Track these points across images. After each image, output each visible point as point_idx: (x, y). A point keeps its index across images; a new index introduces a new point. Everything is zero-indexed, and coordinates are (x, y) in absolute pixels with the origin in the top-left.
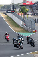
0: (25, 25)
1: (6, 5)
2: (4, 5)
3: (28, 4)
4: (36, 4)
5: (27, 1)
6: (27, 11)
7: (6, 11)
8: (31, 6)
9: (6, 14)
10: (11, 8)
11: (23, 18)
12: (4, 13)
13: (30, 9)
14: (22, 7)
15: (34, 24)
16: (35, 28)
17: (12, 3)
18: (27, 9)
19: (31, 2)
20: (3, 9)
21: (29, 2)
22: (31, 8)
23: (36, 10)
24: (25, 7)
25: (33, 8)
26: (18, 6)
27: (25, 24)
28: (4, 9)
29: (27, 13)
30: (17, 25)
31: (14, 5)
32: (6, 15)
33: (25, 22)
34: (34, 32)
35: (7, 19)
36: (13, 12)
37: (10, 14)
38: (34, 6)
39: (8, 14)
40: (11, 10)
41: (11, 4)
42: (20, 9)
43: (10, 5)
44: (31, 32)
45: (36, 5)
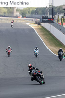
1: (40, 9)
2: (37, 9)
7: (39, 19)
9: (39, 24)
10: (47, 14)
12: (36, 23)
17: (51, 4)
20: (34, 15)
26: (61, 10)
28: (37, 16)
31: (53, 8)
32: (39, 26)
35: (42, 33)
36: (51, 20)
37: (46, 23)
39: (42, 24)
40: (49, 17)
41: (48, 7)
42: (64, 15)
43: (46, 8)
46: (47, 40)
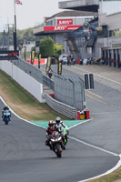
0: (53, 96)
3: (59, 28)
4: (86, 27)
5: (58, 21)
6: (60, 52)
8: (70, 36)
11: (44, 74)
13: (68, 45)
14: (42, 40)
15: (82, 92)
16: (85, 103)
18: (58, 46)
19: (71, 23)
21: (64, 22)
22: (70, 42)
23: (88, 46)
24: (50, 38)
25: (77, 42)
26: (30, 35)
27: (52, 92)
29: (58, 58)
30: (28, 98)
31: (15, 34)
33: (52, 88)
34: (82, 117)
36: (12, 56)
37: (3, 62)
38: (79, 36)
41: (7, 31)
42: (37, 46)
44: (73, 119)
45: (86, 31)
46: (7, 93)
